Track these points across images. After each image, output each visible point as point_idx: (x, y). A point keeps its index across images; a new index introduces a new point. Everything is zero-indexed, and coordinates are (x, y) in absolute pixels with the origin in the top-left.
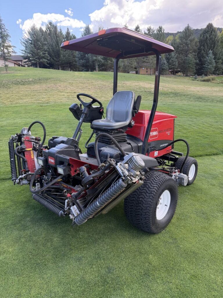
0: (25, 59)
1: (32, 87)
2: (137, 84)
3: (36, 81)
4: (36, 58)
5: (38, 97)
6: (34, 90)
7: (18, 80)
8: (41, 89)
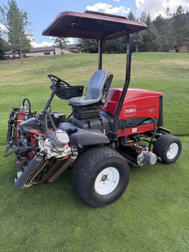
0: (79, 46)
1: (77, 69)
2: (171, 62)
3: (81, 64)
4: (87, 45)
5: (79, 78)
6: (78, 72)
7: (68, 64)
8: (84, 70)
